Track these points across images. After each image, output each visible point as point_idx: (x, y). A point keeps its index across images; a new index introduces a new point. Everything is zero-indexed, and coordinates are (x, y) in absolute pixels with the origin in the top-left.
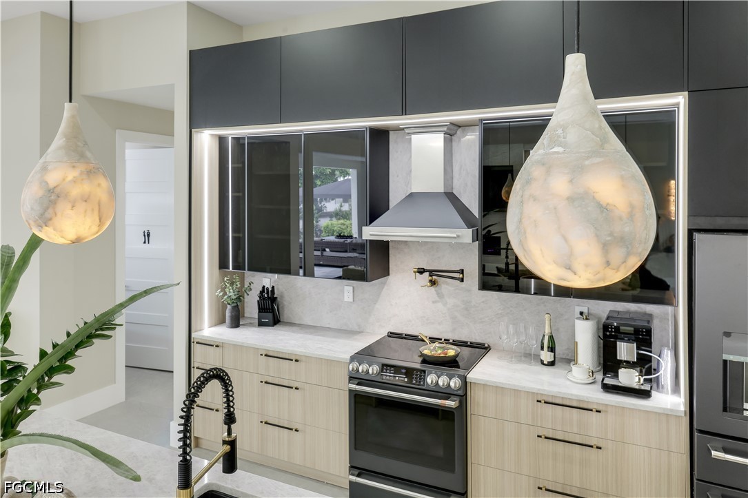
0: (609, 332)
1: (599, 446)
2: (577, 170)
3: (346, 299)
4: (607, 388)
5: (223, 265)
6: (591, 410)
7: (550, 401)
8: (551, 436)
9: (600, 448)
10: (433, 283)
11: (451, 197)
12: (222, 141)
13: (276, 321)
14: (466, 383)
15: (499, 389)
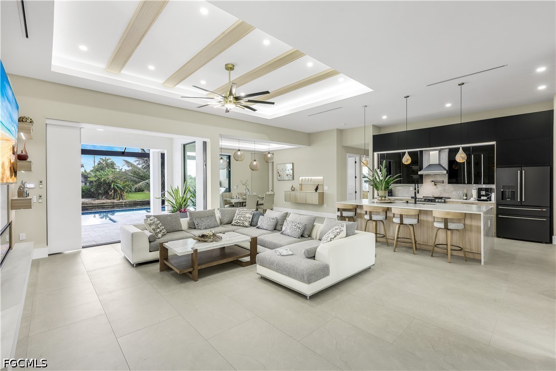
0: (480, 190)
4: (478, 200)
10: (435, 185)
11: (440, 165)
12: (378, 154)
14: (445, 200)
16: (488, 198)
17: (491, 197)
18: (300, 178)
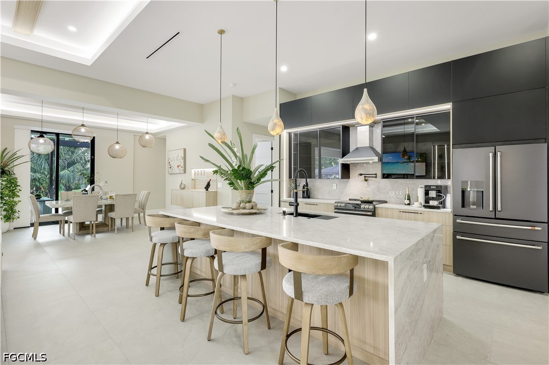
2: (363, 104)
3: (334, 188)
4: (425, 207)
5: (290, 177)
10: (366, 180)
11: (372, 148)
12: (290, 134)
13: (309, 197)
14: (375, 207)
16: (441, 203)
17: (444, 201)
18: (193, 171)
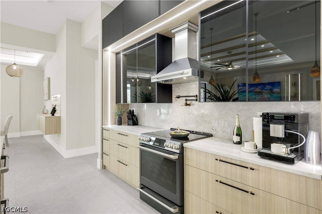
0: (267, 119)
1: (253, 192)
6: (247, 168)
7: (224, 160)
8: (224, 182)
9: (253, 194)
15: (198, 152)
